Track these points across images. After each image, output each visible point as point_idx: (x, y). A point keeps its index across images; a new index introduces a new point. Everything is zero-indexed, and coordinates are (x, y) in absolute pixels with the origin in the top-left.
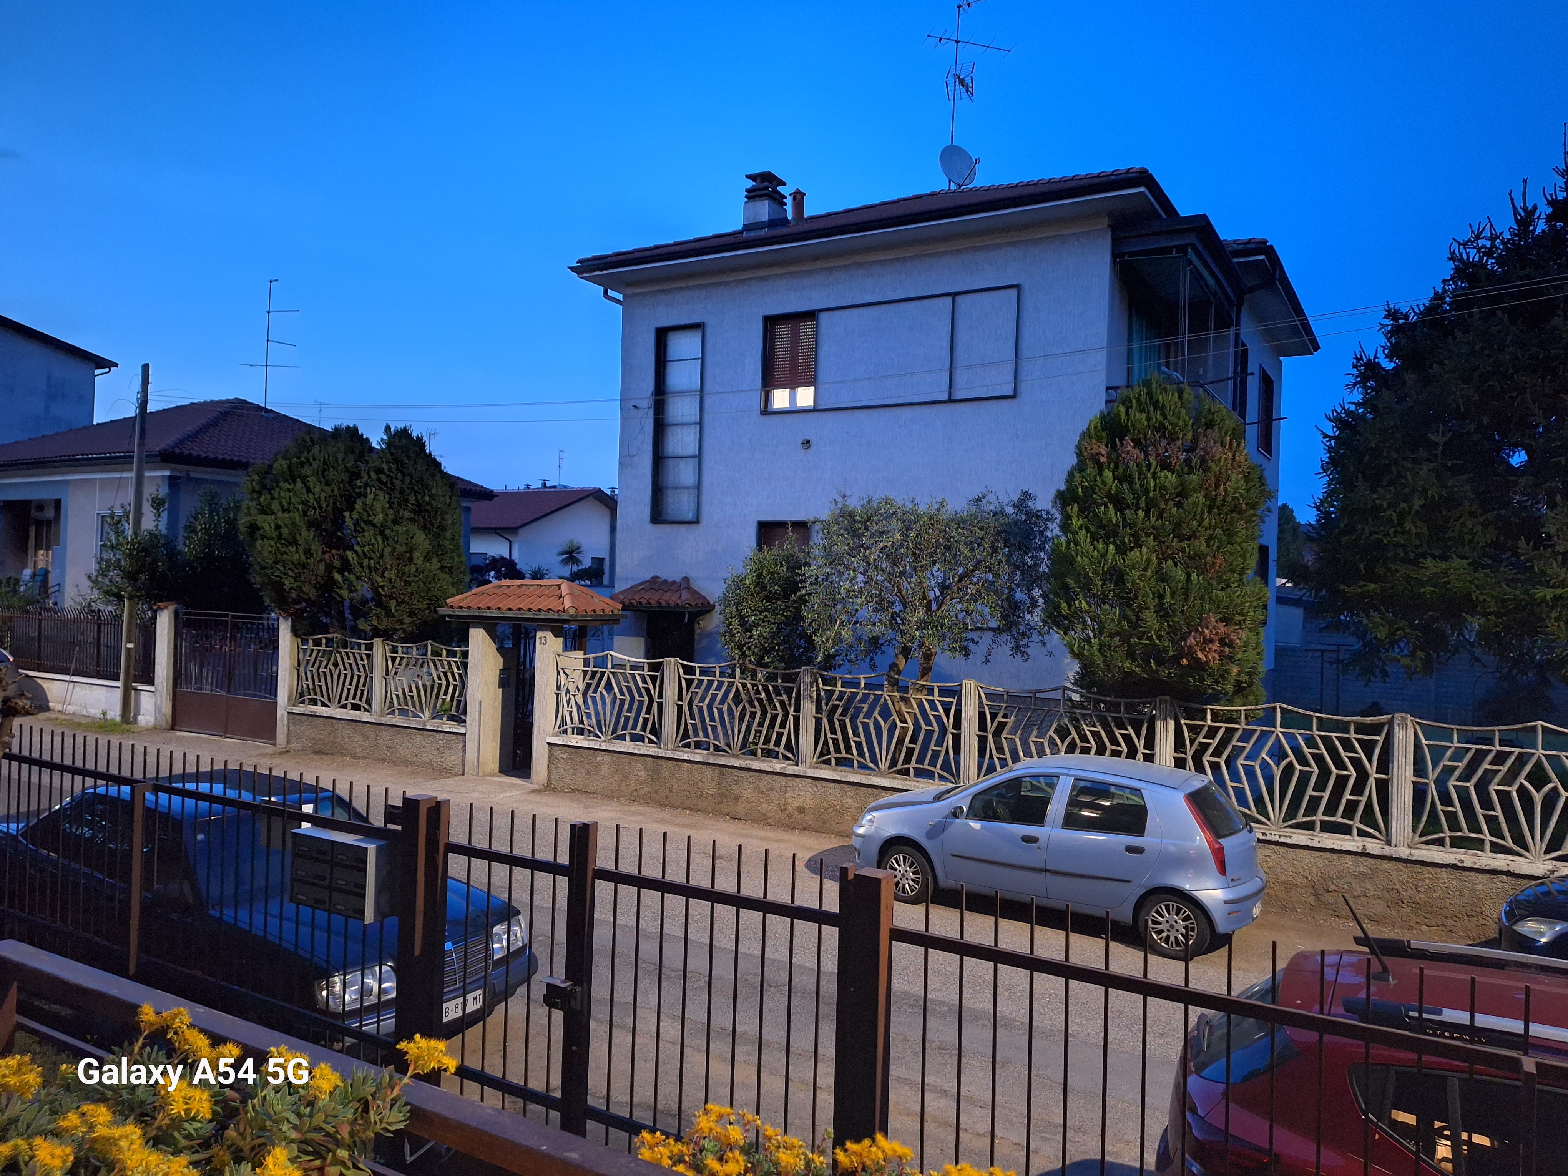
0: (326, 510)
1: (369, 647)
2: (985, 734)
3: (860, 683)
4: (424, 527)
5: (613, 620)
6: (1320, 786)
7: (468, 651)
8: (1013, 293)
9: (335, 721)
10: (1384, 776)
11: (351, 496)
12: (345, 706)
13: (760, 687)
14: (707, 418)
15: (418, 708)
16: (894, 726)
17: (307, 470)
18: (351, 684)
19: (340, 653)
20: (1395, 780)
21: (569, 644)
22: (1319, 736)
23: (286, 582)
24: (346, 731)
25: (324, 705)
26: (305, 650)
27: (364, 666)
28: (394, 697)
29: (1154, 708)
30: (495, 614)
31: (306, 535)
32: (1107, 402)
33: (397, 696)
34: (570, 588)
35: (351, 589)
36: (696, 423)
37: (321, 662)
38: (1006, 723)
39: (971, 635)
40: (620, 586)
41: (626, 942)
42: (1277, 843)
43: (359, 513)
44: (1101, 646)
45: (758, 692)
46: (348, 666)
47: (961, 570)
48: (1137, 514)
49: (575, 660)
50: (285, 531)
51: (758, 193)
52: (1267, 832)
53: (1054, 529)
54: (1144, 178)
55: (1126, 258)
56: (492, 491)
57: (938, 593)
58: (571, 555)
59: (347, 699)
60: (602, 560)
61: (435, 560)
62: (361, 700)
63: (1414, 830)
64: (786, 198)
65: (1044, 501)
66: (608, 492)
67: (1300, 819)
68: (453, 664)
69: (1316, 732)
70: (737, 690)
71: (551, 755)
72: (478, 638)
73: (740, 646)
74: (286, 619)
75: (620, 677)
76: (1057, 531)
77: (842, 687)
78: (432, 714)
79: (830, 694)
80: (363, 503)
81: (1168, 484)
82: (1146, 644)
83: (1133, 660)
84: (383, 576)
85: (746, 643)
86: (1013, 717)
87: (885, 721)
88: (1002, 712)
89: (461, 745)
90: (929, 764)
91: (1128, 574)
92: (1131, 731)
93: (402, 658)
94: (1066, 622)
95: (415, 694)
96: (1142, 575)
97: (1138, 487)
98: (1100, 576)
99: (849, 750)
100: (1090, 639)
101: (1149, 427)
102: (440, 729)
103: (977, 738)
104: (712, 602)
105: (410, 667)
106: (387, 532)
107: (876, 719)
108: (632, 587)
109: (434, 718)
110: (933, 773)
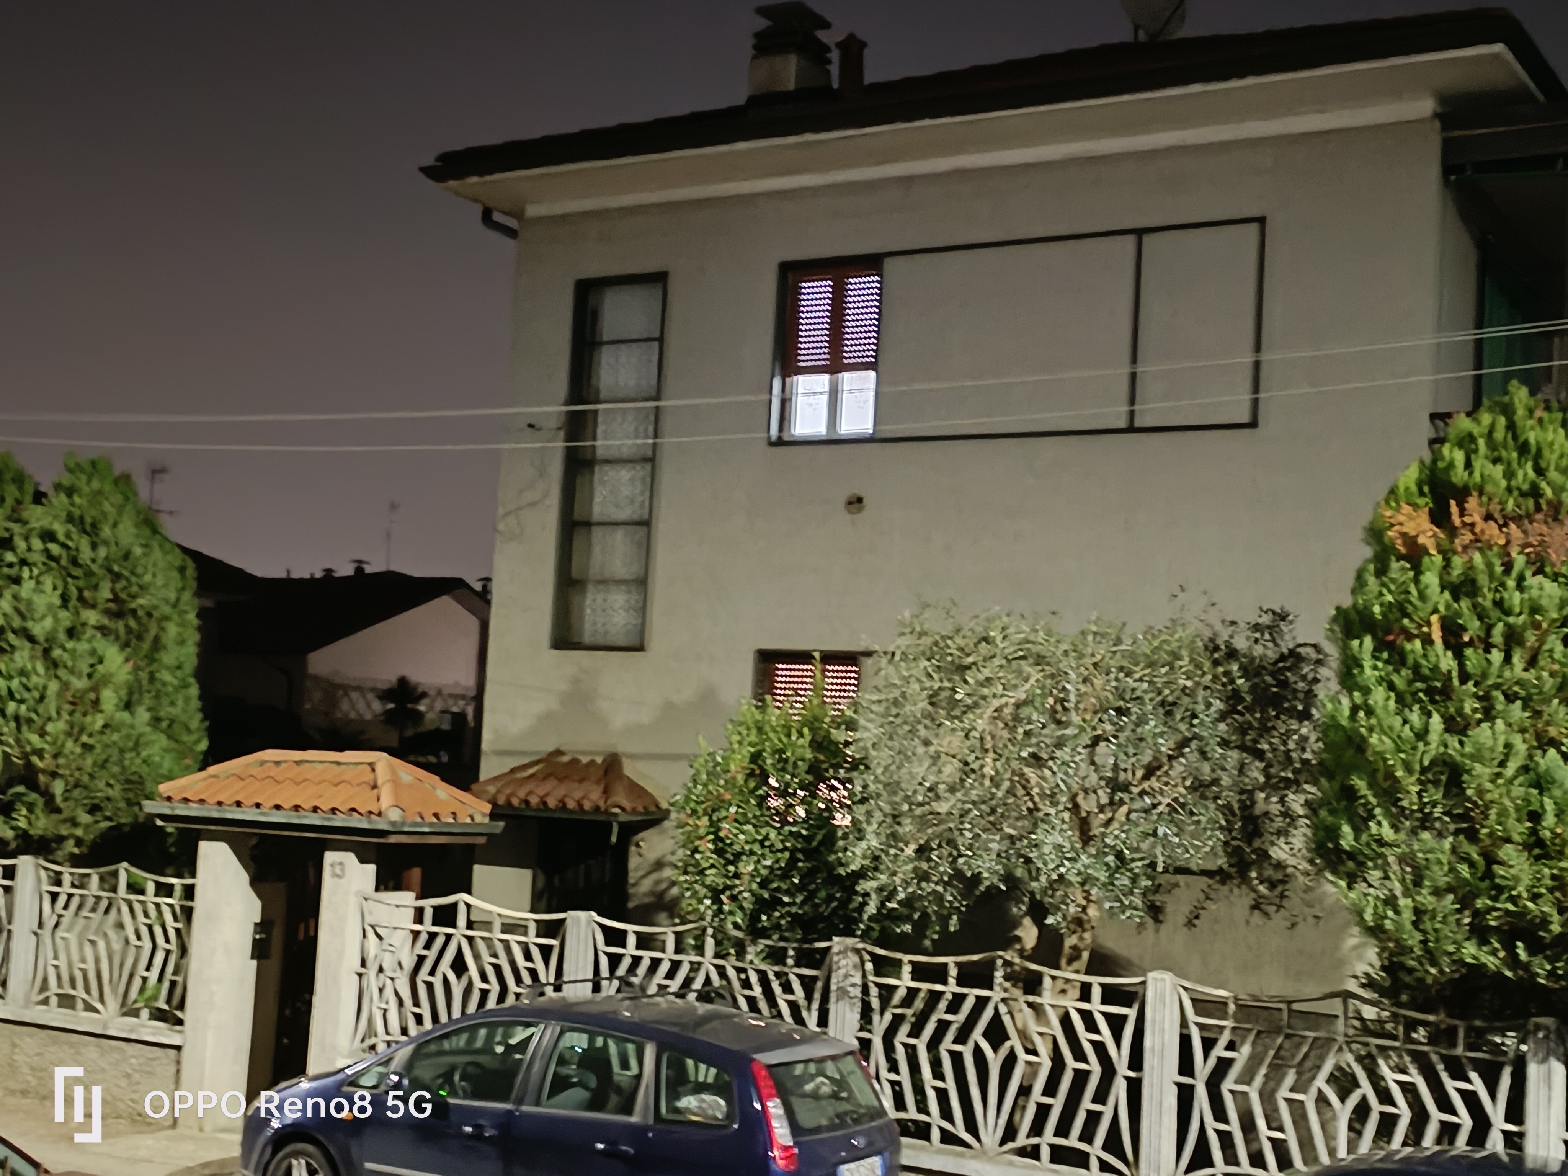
1: (10, 874)
2: (1190, 1082)
3: (947, 973)
7: (194, 886)
8: (1252, 232)
13: (752, 974)
14: (665, 449)
15: (95, 993)
16: (1011, 1059)
21: (387, 878)
28: (52, 972)
29: (1525, 1041)
30: (249, 815)
32: (1431, 442)
33: (57, 968)
34: (393, 772)
36: (644, 460)
38: (1232, 1061)
45: (746, 984)
49: (397, 909)
51: (774, 41)
54: (1500, 24)
55: (1470, 173)
58: (402, 699)
60: (459, 715)
66: (475, 583)
68: (166, 910)
70: (708, 976)
72: (215, 860)
75: (482, 946)
76: (1334, 687)
77: (912, 979)
78: (123, 1005)
79: (887, 992)
80: (15, 597)
81: (1544, 602)
82: (1507, 912)
83: (1483, 941)
84: (42, 734)
85: (727, 888)
86: (1246, 1049)
87: (995, 1049)
88: (1225, 1038)
89: (173, 1069)
90: (1081, 1139)
91: (1468, 772)
92: (1478, 1085)
93: (70, 896)
94: (1351, 864)
95: (90, 967)
96: (1498, 775)
97: (1488, 604)
98: (1417, 776)
99: (923, 1107)
100: (1395, 897)
101: (1509, 490)
102: (133, 1036)
103: (1175, 1089)
104: (664, 805)
105: (85, 913)
106: (57, 653)
107: (977, 1046)
108: (513, 771)
109: (125, 1014)
110: (1087, 1155)
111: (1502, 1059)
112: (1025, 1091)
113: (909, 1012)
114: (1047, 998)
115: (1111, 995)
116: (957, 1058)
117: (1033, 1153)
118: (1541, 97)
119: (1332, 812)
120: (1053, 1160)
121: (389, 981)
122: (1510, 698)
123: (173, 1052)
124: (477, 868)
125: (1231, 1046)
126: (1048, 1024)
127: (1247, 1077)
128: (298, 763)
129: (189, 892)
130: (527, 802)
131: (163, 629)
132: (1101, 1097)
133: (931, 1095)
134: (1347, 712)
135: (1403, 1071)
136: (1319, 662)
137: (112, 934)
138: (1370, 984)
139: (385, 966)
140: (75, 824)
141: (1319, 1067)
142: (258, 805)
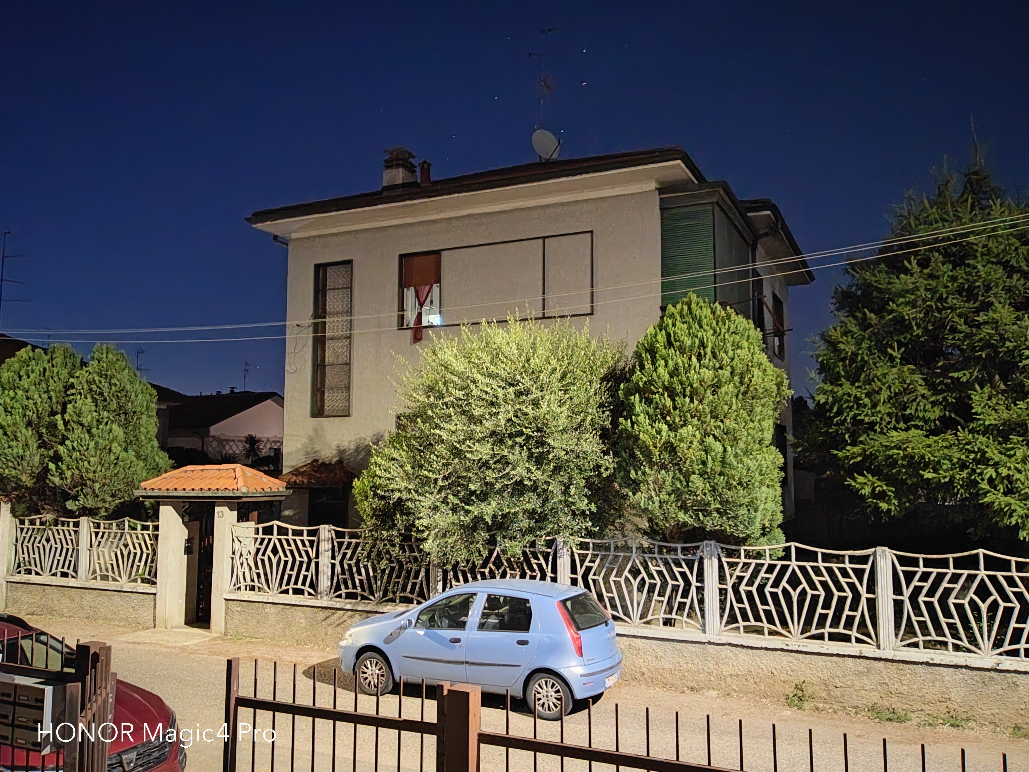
1: (77, 525)
2: (576, 576)
6: (827, 606)
7: (158, 525)
8: (588, 237)
9: (46, 587)
10: (871, 596)
12: (55, 575)
14: (355, 332)
15: (116, 573)
16: (505, 573)
18: (60, 556)
19: (52, 530)
20: (880, 598)
21: (242, 516)
22: (824, 567)
24: (54, 595)
25: (37, 574)
26: (22, 530)
27: (72, 540)
28: (97, 565)
29: (702, 551)
30: (181, 493)
32: (661, 317)
33: (99, 563)
34: (243, 471)
35: (62, 476)
36: (347, 338)
37: (36, 538)
38: (591, 568)
40: (287, 468)
42: (796, 652)
46: (58, 541)
48: (684, 401)
49: (247, 529)
51: (394, 163)
52: (789, 643)
54: (680, 154)
58: (252, 444)
59: (56, 569)
63: (896, 637)
67: (814, 631)
68: (146, 536)
69: (821, 564)
70: (380, 549)
71: (227, 608)
72: (167, 514)
74: (6, 503)
75: (284, 542)
78: (129, 578)
82: (695, 500)
83: (686, 512)
86: (597, 562)
87: (498, 570)
88: (589, 558)
89: (153, 603)
91: (678, 446)
92: (686, 569)
93: (104, 533)
95: (114, 562)
96: (690, 447)
98: (658, 448)
100: (652, 497)
102: (134, 590)
103: (570, 580)
105: (110, 540)
106: (94, 430)
107: (491, 569)
108: (297, 469)
109: (130, 581)
111: (695, 558)
116: (483, 574)
118: (696, 181)
121: (245, 561)
122: (693, 417)
123: (152, 596)
125: (591, 562)
127: (598, 573)
129: (156, 528)
130: (302, 482)
135: (658, 566)
137: (123, 548)
139: (243, 553)
140: (105, 502)
142: (184, 489)
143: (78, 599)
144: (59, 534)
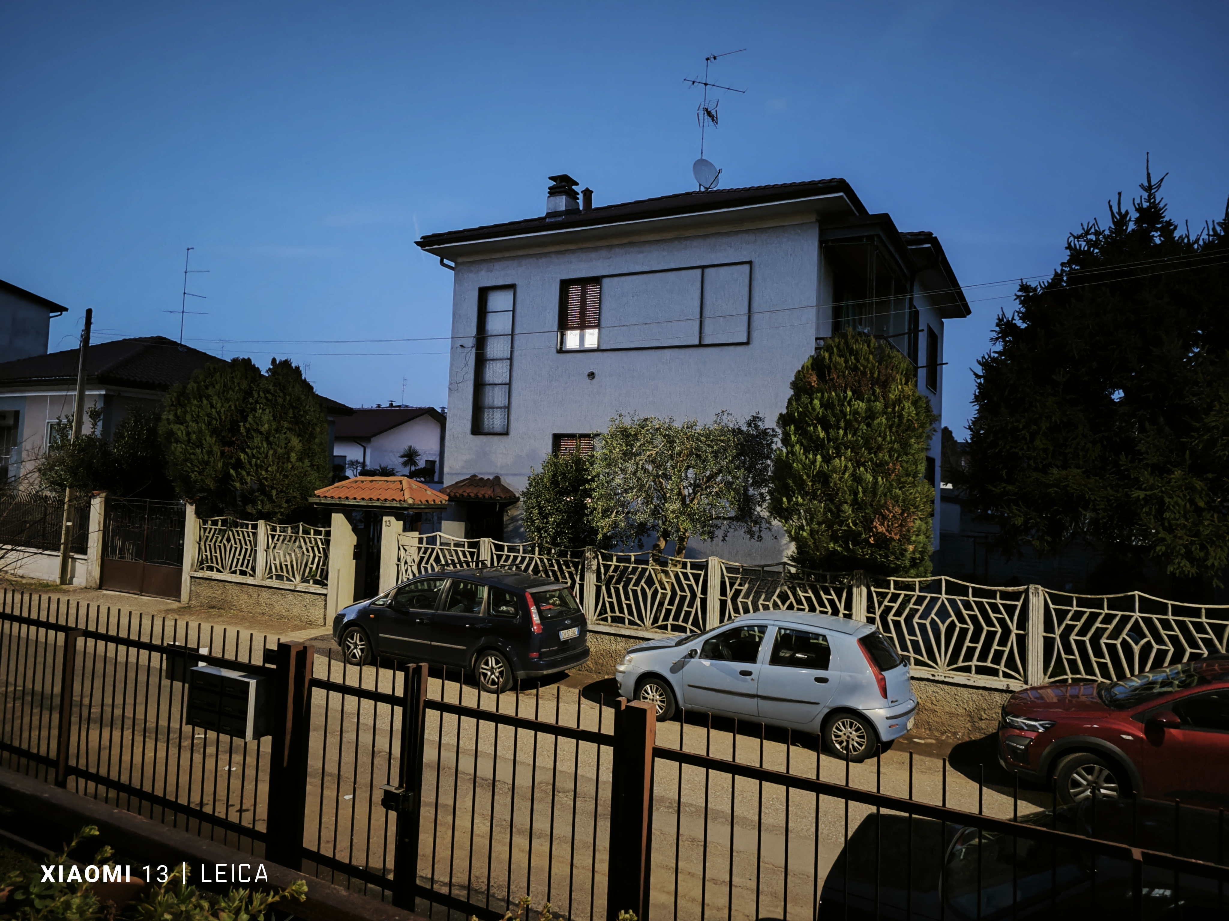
0: (225, 421)
1: (255, 527)
2: (725, 598)
3: (630, 559)
4: (299, 436)
5: (440, 509)
6: (975, 639)
7: (330, 531)
8: (747, 267)
9: (227, 584)
10: (1022, 632)
11: (243, 411)
12: (234, 572)
13: (554, 561)
14: (516, 354)
15: (291, 573)
16: (656, 592)
17: (210, 391)
18: (239, 555)
19: (232, 531)
20: (1030, 635)
21: (408, 526)
22: (974, 601)
23: (193, 476)
24: (234, 591)
25: (218, 571)
26: (205, 529)
27: (250, 541)
28: (273, 566)
29: (852, 579)
30: (352, 502)
31: (210, 440)
32: (816, 349)
33: (275, 564)
34: (410, 484)
35: (243, 482)
36: (508, 359)
37: (217, 537)
38: (741, 590)
39: (715, 522)
40: (448, 482)
41: (448, 757)
42: (943, 682)
43: (250, 424)
44: (812, 533)
45: (552, 565)
46: (238, 541)
47: (708, 473)
48: (838, 433)
49: (412, 539)
50: (194, 437)
51: (557, 190)
52: (936, 674)
53: (777, 444)
54: (841, 185)
55: (830, 244)
56: (352, 409)
57: (691, 491)
58: (410, 456)
59: (236, 567)
60: (434, 462)
61: (306, 461)
62: (247, 567)
63: (1045, 674)
64: (578, 194)
65: (770, 422)
66: (439, 411)
67: (960, 664)
68: (319, 541)
69: (971, 599)
70: (536, 563)
72: (339, 521)
73: (539, 530)
74: (191, 504)
75: (446, 552)
76: (780, 444)
77: (617, 562)
78: (302, 579)
79: (607, 567)
80: (254, 416)
81: (860, 410)
82: (845, 530)
83: (836, 542)
84: (267, 471)
85: (543, 527)
86: (747, 586)
87: (650, 589)
88: (738, 581)
89: (323, 603)
90: (683, 622)
91: (831, 477)
92: (834, 597)
93: (280, 536)
94: (786, 513)
95: (289, 563)
96: (842, 478)
97: (838, 412)
98: (811, 478)
99: (621, 611)
100: (804, 526)
101: (846, 367)
102: (307, 591)
103: (719, 602)
104: (517, 495)
105: (286, 542)
106: (271, 439)
107: (642, 587)
108: (457, 483)
109: (303, 582)
110: (686, 628)
111: (843, 586)
112: (661, 604)
113: (616, 574)
114: (670, 569)
115: (694, 566)
116: (635, 592)
117: (664, 627)
118: (858, 214)
119: (779, 493)
120: (672, 630)
121: (409, 568)
122: (846, 448)
123: (323, 597)
124: (443, 522)
125: (740, 585)
126: (670, 578)
127: (747, 596)
128: (371, 481)
129: (328, 533)
130: (462, 495)
131: (314, 429)
132: (691, 605)
133: (625, 606)
134: (785, 455)
135: (806, 592)
136: (775, 436)
137: (297, 550)
138: (793, 559)
139: (408, 561)
140: (280, 507)
141: (775, 592)
142: (355, 498)
143: (255, 595)
144: (239, 535)
